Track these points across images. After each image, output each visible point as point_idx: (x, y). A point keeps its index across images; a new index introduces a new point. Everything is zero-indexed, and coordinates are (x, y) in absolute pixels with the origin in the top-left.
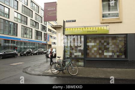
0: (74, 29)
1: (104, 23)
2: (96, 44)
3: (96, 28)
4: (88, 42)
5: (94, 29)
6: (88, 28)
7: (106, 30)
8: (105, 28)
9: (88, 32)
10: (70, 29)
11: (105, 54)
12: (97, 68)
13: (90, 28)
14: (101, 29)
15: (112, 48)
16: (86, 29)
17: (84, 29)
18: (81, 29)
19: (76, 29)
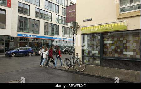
0: (90, 28)
1: (121, 19)
2: (114, 42)
3: (112, 25)
4: (105, 40)
5: (110, 26)
6: (103, 26)
7: (124, 26)
8: (122, 24)
9: (103, 29)
10: (87, 28)
11: (125, 53)
12: (114, 68)
13: (106, 25)
14: (118, 25)
15: (133, 46)
16: (102, 26)
17: (99, 27)
18: (97, 27)
19: (92, 27)
